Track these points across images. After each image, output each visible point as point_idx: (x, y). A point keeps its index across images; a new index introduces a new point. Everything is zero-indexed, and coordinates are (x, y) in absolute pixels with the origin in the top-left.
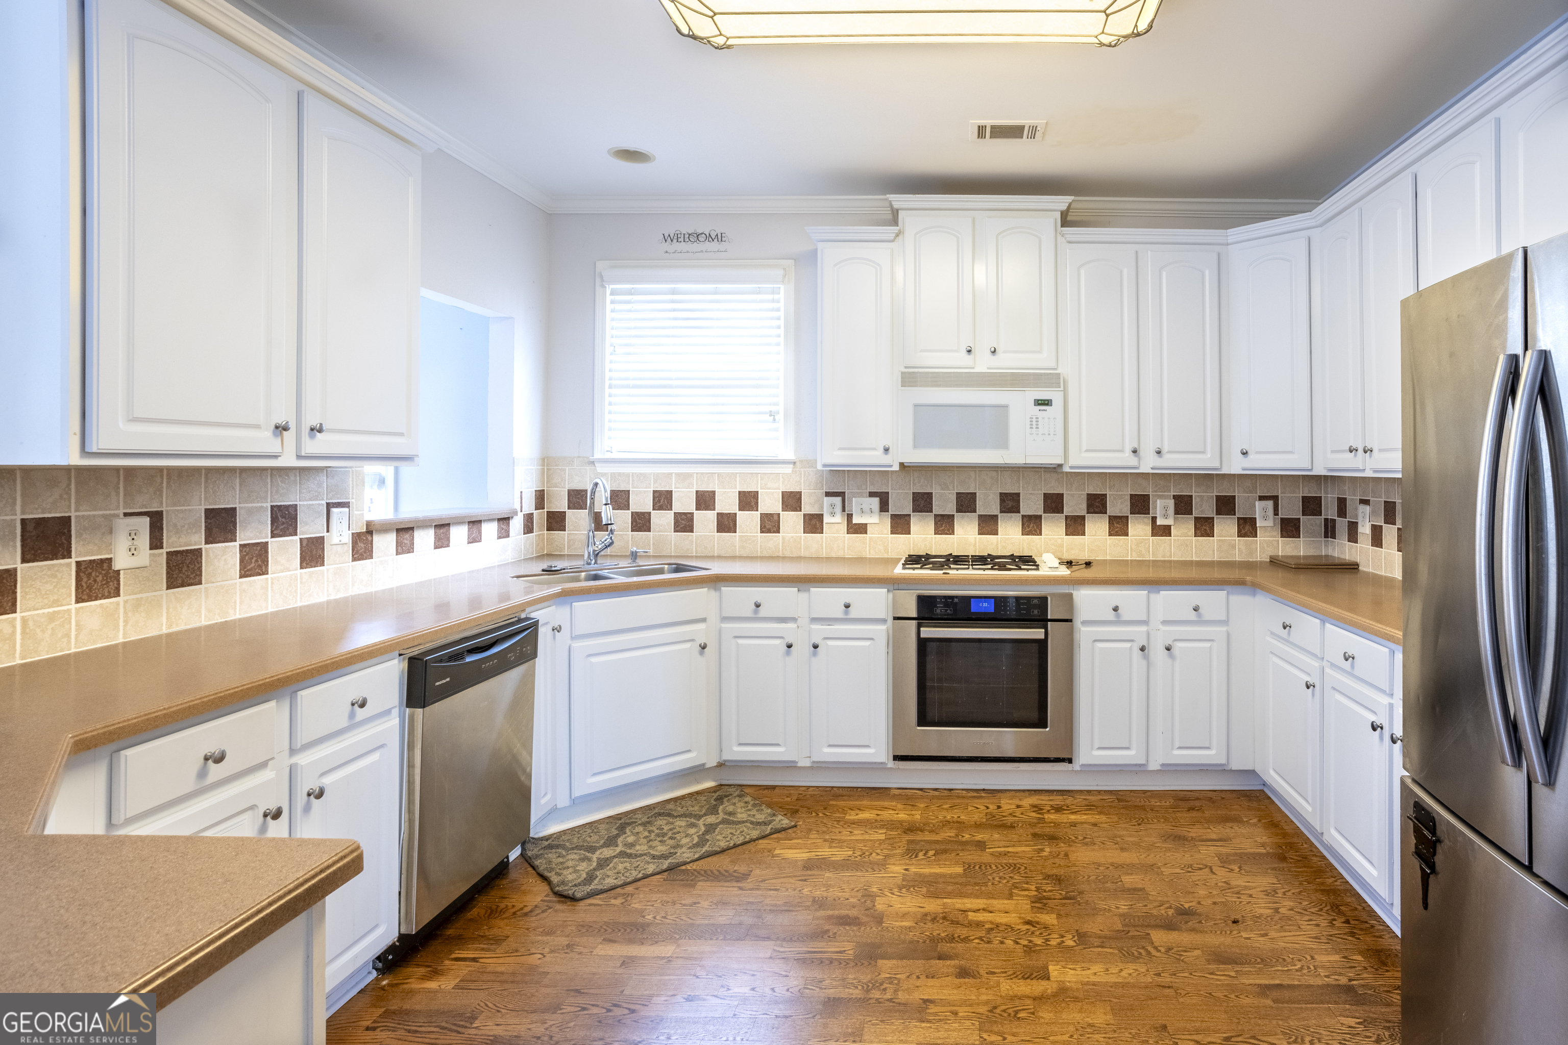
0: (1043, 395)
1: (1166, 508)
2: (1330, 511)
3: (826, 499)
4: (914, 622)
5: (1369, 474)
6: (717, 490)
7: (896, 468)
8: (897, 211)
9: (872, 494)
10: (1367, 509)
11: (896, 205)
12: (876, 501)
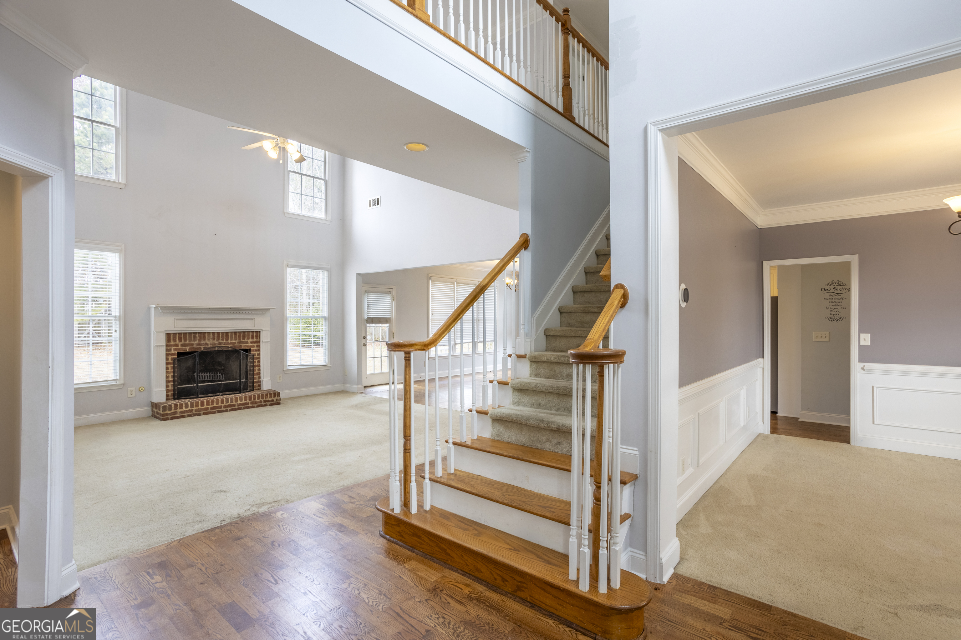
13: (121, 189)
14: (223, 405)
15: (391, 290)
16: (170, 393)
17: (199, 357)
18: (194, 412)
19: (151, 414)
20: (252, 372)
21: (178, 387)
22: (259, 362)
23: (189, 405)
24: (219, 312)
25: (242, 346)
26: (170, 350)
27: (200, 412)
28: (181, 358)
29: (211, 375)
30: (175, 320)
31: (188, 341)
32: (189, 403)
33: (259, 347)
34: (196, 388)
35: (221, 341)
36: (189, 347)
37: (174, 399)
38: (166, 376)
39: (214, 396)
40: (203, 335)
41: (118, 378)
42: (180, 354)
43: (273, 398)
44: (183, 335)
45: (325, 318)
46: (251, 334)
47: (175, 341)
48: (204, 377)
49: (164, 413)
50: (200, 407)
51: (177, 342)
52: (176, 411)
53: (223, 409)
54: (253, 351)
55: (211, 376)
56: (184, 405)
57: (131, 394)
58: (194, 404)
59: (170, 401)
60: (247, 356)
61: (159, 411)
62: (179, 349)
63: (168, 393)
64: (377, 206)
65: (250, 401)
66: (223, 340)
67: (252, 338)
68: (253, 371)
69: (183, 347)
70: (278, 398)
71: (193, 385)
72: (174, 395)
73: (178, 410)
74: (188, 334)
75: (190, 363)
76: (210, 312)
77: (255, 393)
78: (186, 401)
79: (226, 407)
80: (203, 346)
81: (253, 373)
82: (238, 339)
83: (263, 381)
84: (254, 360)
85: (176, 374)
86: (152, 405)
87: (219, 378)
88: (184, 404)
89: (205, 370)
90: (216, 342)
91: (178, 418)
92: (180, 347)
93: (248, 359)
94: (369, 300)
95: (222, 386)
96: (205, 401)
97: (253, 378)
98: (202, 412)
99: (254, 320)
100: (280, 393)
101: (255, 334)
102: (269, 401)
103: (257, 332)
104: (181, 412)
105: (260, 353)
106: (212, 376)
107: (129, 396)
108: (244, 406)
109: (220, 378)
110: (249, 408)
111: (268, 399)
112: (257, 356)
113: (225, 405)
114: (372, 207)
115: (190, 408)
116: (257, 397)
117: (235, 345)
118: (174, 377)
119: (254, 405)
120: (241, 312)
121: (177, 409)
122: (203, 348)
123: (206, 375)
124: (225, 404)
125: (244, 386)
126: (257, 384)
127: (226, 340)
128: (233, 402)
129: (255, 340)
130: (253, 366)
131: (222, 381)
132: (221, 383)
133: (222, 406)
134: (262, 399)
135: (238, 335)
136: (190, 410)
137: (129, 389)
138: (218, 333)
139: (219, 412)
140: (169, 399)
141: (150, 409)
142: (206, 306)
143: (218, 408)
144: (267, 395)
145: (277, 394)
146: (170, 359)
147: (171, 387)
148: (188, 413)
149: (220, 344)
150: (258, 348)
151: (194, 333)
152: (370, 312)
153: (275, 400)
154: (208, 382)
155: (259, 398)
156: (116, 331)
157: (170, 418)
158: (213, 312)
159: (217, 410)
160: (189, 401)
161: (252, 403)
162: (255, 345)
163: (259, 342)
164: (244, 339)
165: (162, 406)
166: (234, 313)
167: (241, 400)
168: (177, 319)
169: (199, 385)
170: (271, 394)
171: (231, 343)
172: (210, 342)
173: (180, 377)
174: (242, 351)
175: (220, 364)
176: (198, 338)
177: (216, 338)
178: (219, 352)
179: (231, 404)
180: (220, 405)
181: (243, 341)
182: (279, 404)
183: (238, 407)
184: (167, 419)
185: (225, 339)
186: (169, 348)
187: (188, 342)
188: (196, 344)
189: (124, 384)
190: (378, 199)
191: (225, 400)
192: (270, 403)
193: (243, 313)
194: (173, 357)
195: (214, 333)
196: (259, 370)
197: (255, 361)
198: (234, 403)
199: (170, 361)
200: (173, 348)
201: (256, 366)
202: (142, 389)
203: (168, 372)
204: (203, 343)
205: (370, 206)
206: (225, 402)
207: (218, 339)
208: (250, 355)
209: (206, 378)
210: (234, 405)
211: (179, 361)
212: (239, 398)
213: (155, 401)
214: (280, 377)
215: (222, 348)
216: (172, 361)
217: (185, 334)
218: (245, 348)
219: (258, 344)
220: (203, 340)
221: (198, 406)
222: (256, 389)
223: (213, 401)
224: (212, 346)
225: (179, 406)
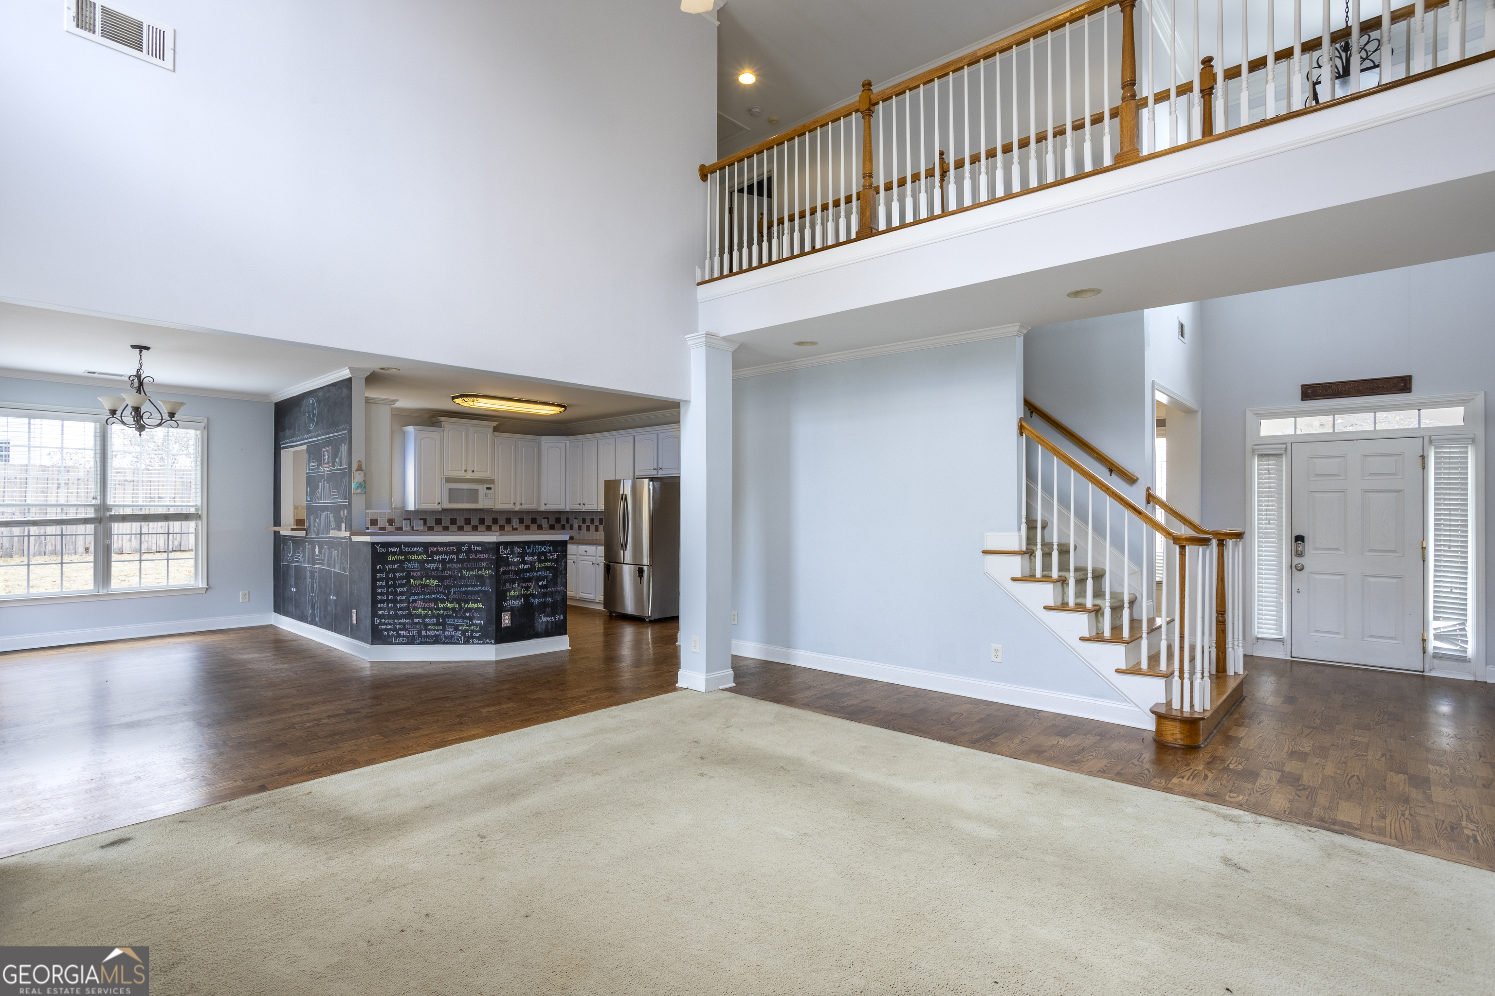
0: (489, 486)
1: (516, 522)
2: (563, 522)
5: (583, 510)
7: (441, 510)
8: (441, 423)
9: (421, 519)
10: (577, 520)
11: (442, 421)
12: (422, 522)
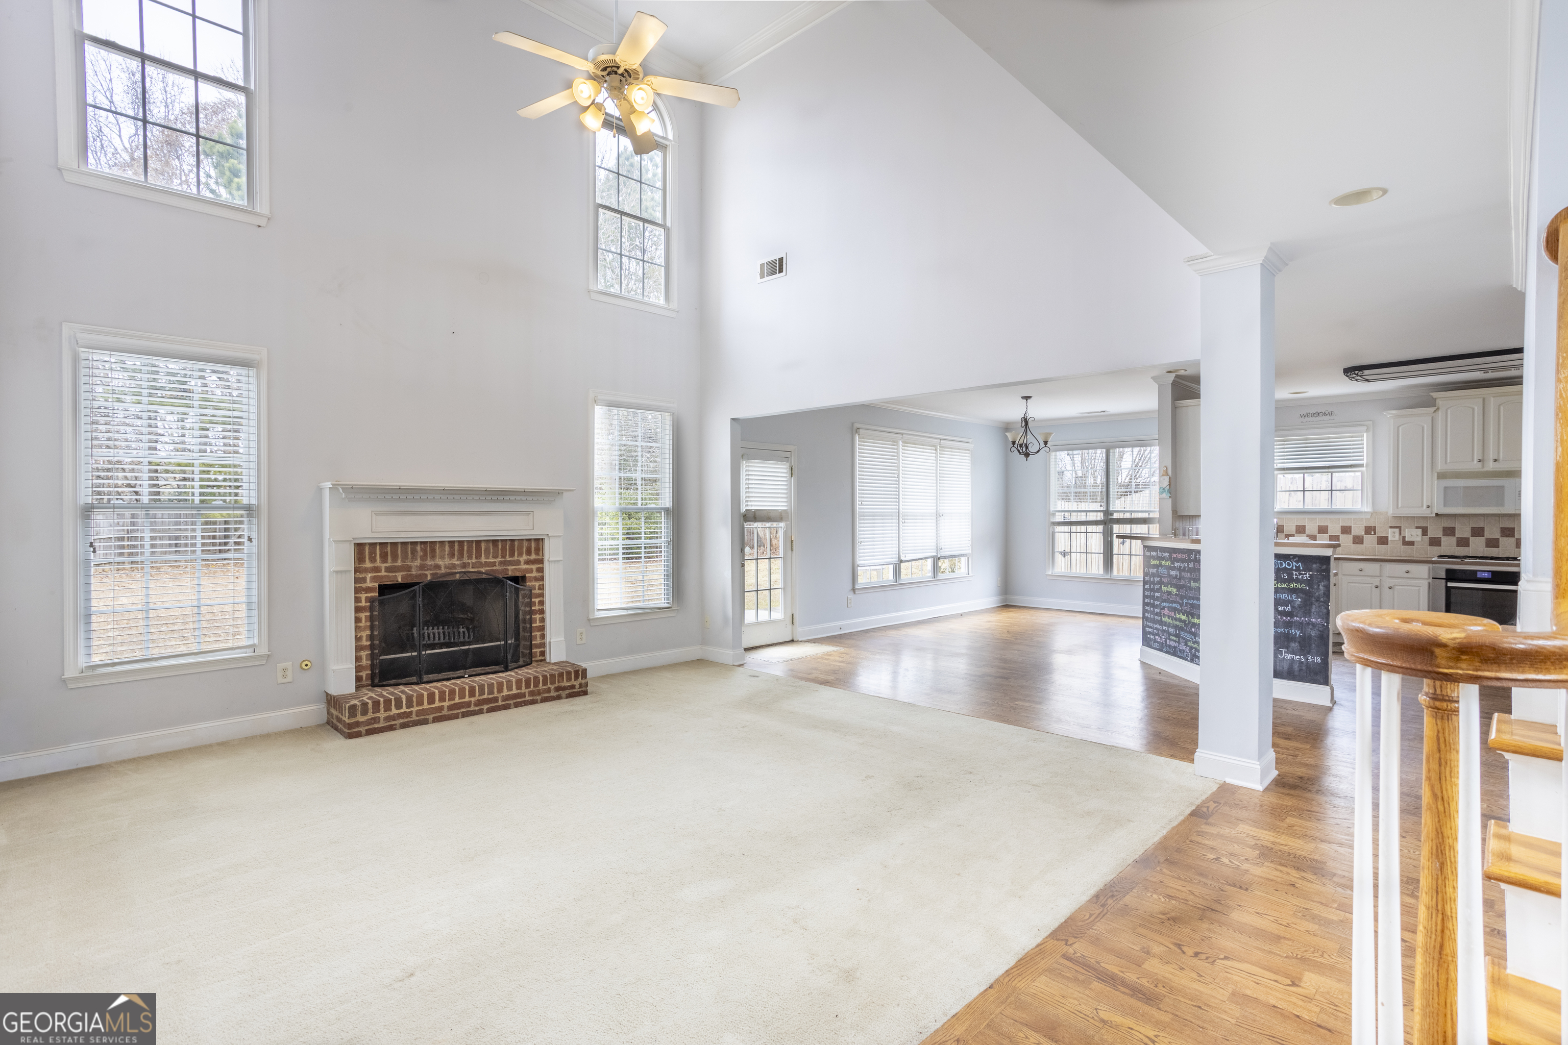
3: (1390, 529)
4: (1444, 581)
6: (1341, 525)
7: (1433, 515)
8: (1436, 399)
9: (1417, 528)
11: (1434, 397)
12: (1420, 531)
13: (259, 226)
14: (473, 699)
15: (788, 454)
16: (364, 674)
17: (423, 595)
18: (414, 718)
19: (325, 720)
20: (528, 626)
21: (382, 658)
22: (542, 603)
23: (404, 702)
24: (464, 497)
25: (507, 570)
26: (364, 580)
27: (427, 717)
28: (385, 597)
29: (447, 631)
30: (373, 514)
31: (399, 561)
32: (404, 697)
33: (543, 572)
34: (418, 661)
35: (466, 560)
36: (401, 574)
37: (374, 685)
38: (356, 636)
39: (453, 678)
40: (430, 547)
41: (256, 642)
42: (384, 589)
43: (573, 682)
44: (389, 548)
45: (667, 509)
46: (525, 544)
47: (373, 560)
48: (432, 635)
49: (353, 720)
50: (426, 706)
51: (378, 563)
52: (377, 715)
53: (473, 708)
54: (531, 579)
55: (447, 633)
56: (393, 703)
57: (285, 676)
58: (414, 699)
59: (364, 691)
60: (517, 590)
61: (341, 716)
62: (382, 577)
63: (360, 674)
64: (778, 275)
65: (527, 691)
66: (470, 557)
67: (529, 552)
68: (531, 624)
69: (390, 574)
70: (584, 681)
71: (410, 654)
72: (372, 677)
73: (382, 714)
74: (399, 546)
75: (404, 607)
76: (444, 497)
77: (535, 671)
78: (396, 691)
79: (479, 703)
80: (431, 570)
81: (531, 627)
82: (500, 556)
83: (550, 642)
84: (533, 600)
85: (376, 633)
86: (327, 699)
87: (462, 639)
88: (393, 700)
89: (436, 621)
90: (457, 563)
91: (382, 732)
92: (383, 573)
93: (520, 597)
94: (749, 475)
95: (470, 656)
96: (437, 691)
97: (531, 638)
98: (431, 717)
99: (531, 516)
100: (586, 670)
101: (533, 545)
102: (564, 688)
103: (537, 540)
104: (388, 719)
105: (543, 585)
106: (449, 633)
107: (281, 680)
108: (515, 701)
109: (464, 638)
110: (526, 705)
111: (563, 684)
112: (537, 591)
113: (478, 700)
114: (766, 278)
115: (407, 708)
116: (541, 680)
117: (494, 568)
118: (371, 638)
119: (535, 698)
120: (507, 498)
121: (379, 711)
122: (431, 574)
123: (436, 631)
124: (477, 697)
125: (513, 656)
126: (538, 650)
127: (476, 558)
128: (493, 693)
129: (533, 557)
130: (531, 612)
131: (469, 643)
132: (467, 647)
133: (471, 701)
134: (551, 684)
135: (500, 547)
136: (405, 712)
137: (280, 666)
138: (461, 543)
139: (465, 715)
140: (363, 686)
141: (322, 707)
142: (433, 485)
143: (463, 707)
144: (561, 675)
145: (580, 673)
146: (363, 600)
147: (366, 660)
148: (403, 718)
149: (464, 565)
150: (540, 574)
151: (412, 543)
152: (752, 499)
153: (577, 686)
154: (441, 646)
155: (545, 683)
156: (250, 539)
157: (364, 732)
158: (451, 497)
159: (462, 710)
160: (403, 691)
161: (532, 693)
162: (534, 567)
163: (541, 561)
164: (512, 555)
165: (347, 705)
166: (492, 501)
167: (510, 688)
168: (378, 513)
169: (424, 653)
170: (569, 673)
171: (487, 564)
172: (444, 564)
173: (384, 639)
174: (509, 582)
175: (464, 608)
176: (420, 553)
177: (456, 553)
178: (463, 583)
179: (490, 696)
180: (467, 699)
181: (511, 559)
182: (585, 693)
183: (503, 703)
184: (358, 735)
185: (474, 556)
186: (361, 576)
187: (399, 563)
188: (417, 566)
189: (268, 656)
190: (781, 260)
191: (477, 688)
192: (567, 692)
193: (509, 501)
194: (369, 595)
195: (452, 543)
196: (543, 620)
197: (535, 602)
198: (496, 694)
199: (363, 603)
200: (370, 575)
201: (535, 612)
202: (307, 665)
203: (360, 627)
204: (431, 565)
205: (762, 276)
206: (477, 693)
207: (461, 556)
208: (524, 590)
209: (437, 638)
210: (495, 700)
211: (381, 603)
212: (505, 683)
213: (334, 691)
214: (581, 634)
215: (469, 575)
216: (368, 604)
217: (394, 544)
218: (513, 575)
219: (540, 566)
220: (431, 558)
221: (423, 704)
222: (537, 661)
223: (452, 692)
224: (448, 571)
225: (382, 705)
